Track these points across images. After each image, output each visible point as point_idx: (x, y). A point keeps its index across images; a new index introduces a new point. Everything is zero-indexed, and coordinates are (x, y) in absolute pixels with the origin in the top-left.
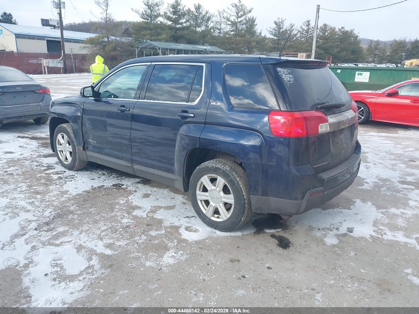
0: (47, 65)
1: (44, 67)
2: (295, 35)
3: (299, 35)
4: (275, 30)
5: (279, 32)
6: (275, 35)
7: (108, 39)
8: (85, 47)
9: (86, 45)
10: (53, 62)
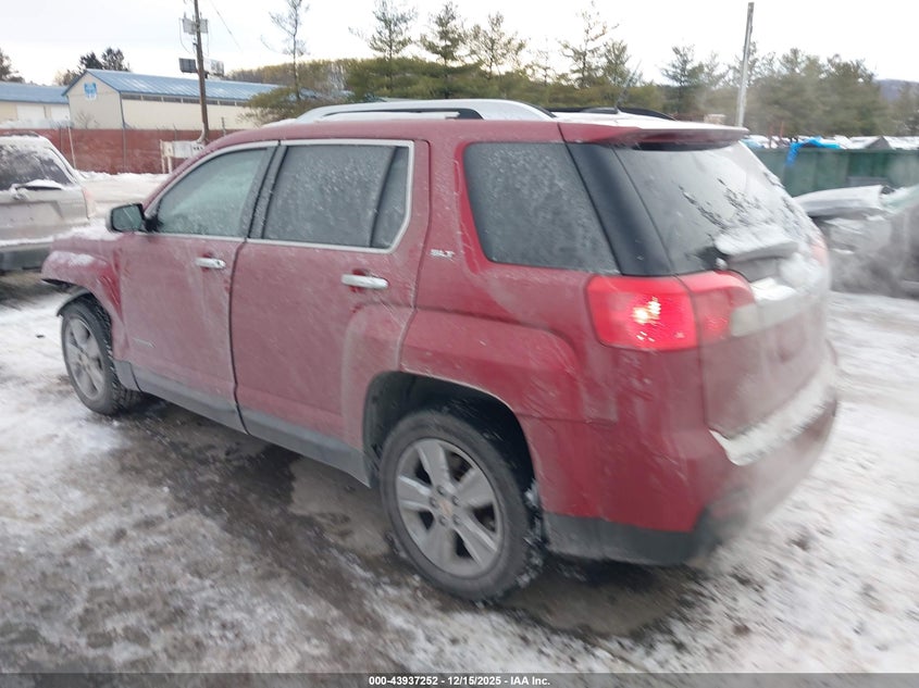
0: (172, 155)
1: (166, 159)
2: (722, 76)
3: (731, 75)
4: (674, 66)
5: (683, 70)
6: (674, 78)
7: (298, 97)
8: (249, 115)
9: (253, 111)
10: (184, 148)
